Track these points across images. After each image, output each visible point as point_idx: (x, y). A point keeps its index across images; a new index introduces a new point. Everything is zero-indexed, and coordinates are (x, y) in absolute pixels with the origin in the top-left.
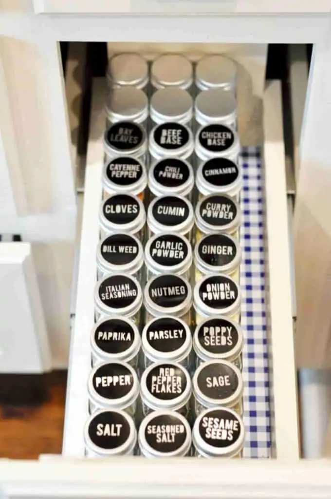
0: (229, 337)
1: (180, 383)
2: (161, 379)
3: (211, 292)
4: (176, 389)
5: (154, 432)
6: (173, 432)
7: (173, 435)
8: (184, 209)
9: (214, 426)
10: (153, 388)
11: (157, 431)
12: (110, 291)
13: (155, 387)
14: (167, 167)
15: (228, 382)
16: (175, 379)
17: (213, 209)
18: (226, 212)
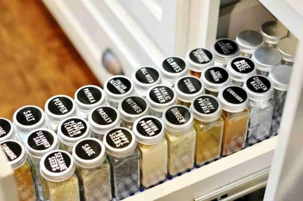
0: (122, 144)
1: (77, 134)
2: (74, 124)
3: (147, 124)
4: (72, 134)
5: (38, 135)
6: (43, 143)
7: (42, 144)
8: (195, 90)
9: (58, 159)
10: (66, 124)
11: (40, 136)
12: (117, 82)
13: (68, 124)
14: (219, 72)
15: (91, 155)
16: (78, 131)
17: (205, 102)
18: (208, 109)
